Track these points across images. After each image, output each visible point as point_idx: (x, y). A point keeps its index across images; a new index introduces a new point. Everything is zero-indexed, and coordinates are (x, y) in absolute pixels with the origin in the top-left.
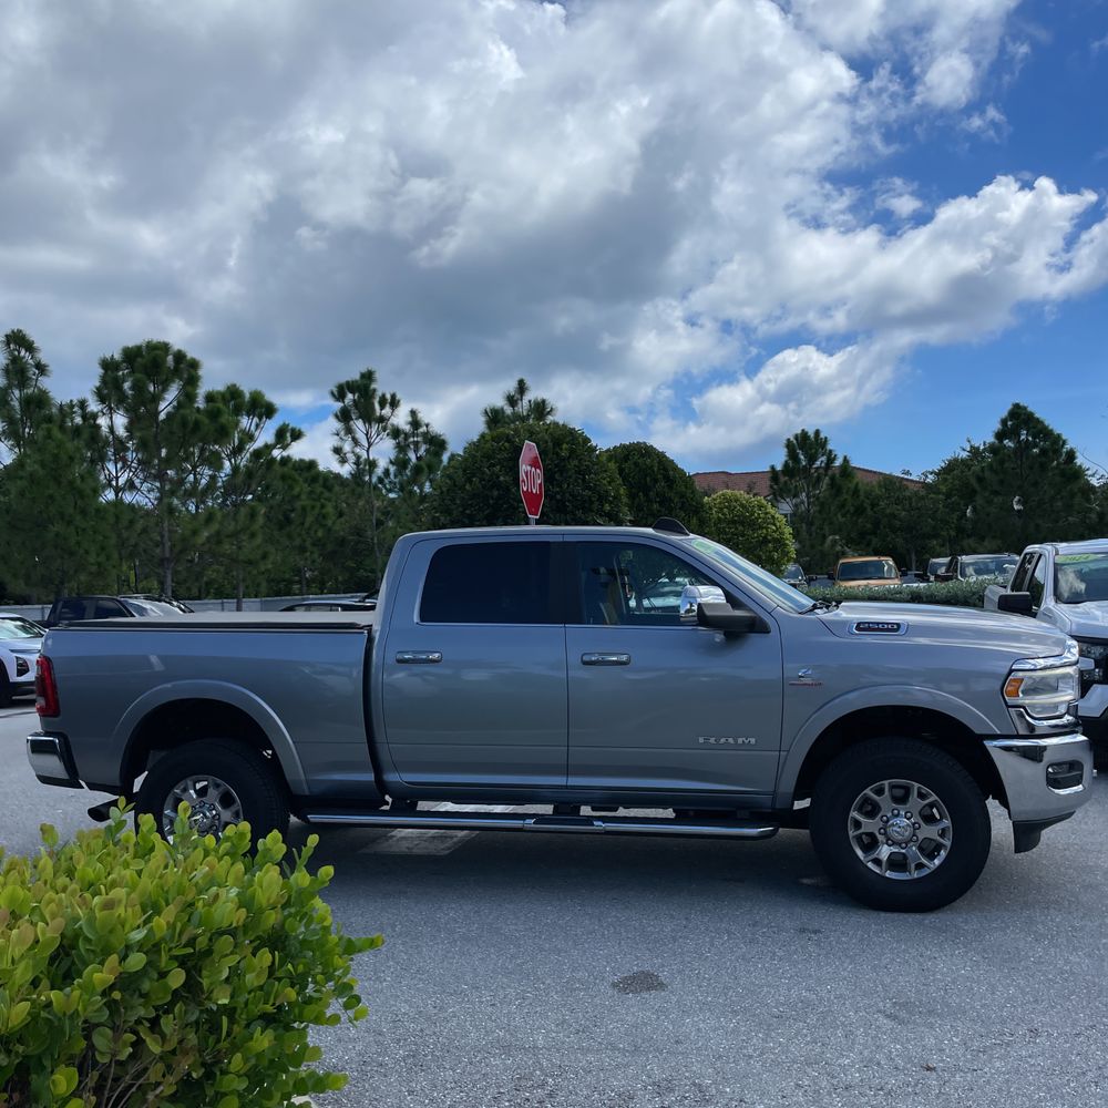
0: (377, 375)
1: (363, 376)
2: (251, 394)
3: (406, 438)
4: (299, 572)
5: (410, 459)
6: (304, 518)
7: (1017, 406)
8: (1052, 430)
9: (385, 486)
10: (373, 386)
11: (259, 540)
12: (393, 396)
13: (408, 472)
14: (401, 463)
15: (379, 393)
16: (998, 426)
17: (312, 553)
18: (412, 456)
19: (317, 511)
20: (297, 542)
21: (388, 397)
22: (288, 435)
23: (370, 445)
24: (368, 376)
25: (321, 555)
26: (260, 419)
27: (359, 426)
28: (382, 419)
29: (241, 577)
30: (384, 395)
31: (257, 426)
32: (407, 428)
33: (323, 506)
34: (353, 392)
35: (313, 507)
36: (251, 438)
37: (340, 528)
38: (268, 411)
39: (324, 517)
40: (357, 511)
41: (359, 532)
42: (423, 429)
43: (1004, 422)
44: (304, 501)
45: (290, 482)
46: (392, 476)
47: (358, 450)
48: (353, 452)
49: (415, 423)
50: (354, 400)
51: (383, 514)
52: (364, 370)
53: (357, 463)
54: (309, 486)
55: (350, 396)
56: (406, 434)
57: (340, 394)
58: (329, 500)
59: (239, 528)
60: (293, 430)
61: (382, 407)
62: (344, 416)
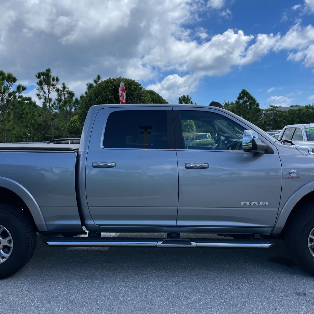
0: (52, 71)
1: (47, 70)
2: (8, 74)
3: (61, 92)
4: (25, 134)
5: (62, 99)
6: (27, 116)
7: (244, 90)
8: (253, 97)
9: (54, 107)
10: (50, 74)
11: (11, 123)
12: (57, 78)
13: (62, 103)
14: (59, 100)
15: (52, 76)
16: (238, 96)
17: (30, 128)
18: (63, 98)
19: (31, 114)
20: (25, 124)
21: (55, 78)
22: (21, 88)
23: (49, 93)
24: (49, 71)
25: (33, 129)
26: (11, 83)
27: (45, 87)
28: (53, 85)
29: (6, 135)
30: (54, 77)
31: (10, 85)
32: (62, 89)
33: (33, 112)
34: (43, 76)
35: (30, 113)
36: (8, 89)
37: (40, 120)
38: (14, 80)
39: (34, 116)
40: (45, 115)
41: (46, 122)
42: (67, 89)
43: (240, 94)
44: (27, 110)
45: (21, 104)
46: (56, 104)
47: (45, 95)
48: (43, 96)
49: (64, 88)
50: (44, 78)
51: (54, 116)
52: (47, 69)
53: (45, 99)
54: (29, 106)
55: (42, 77)
56: (61, 91)
57: (39, 76)
58: (36, 111)
59: (4, 119)
60: (23, 87)
61: (53, 81)
62: (40, 84)
